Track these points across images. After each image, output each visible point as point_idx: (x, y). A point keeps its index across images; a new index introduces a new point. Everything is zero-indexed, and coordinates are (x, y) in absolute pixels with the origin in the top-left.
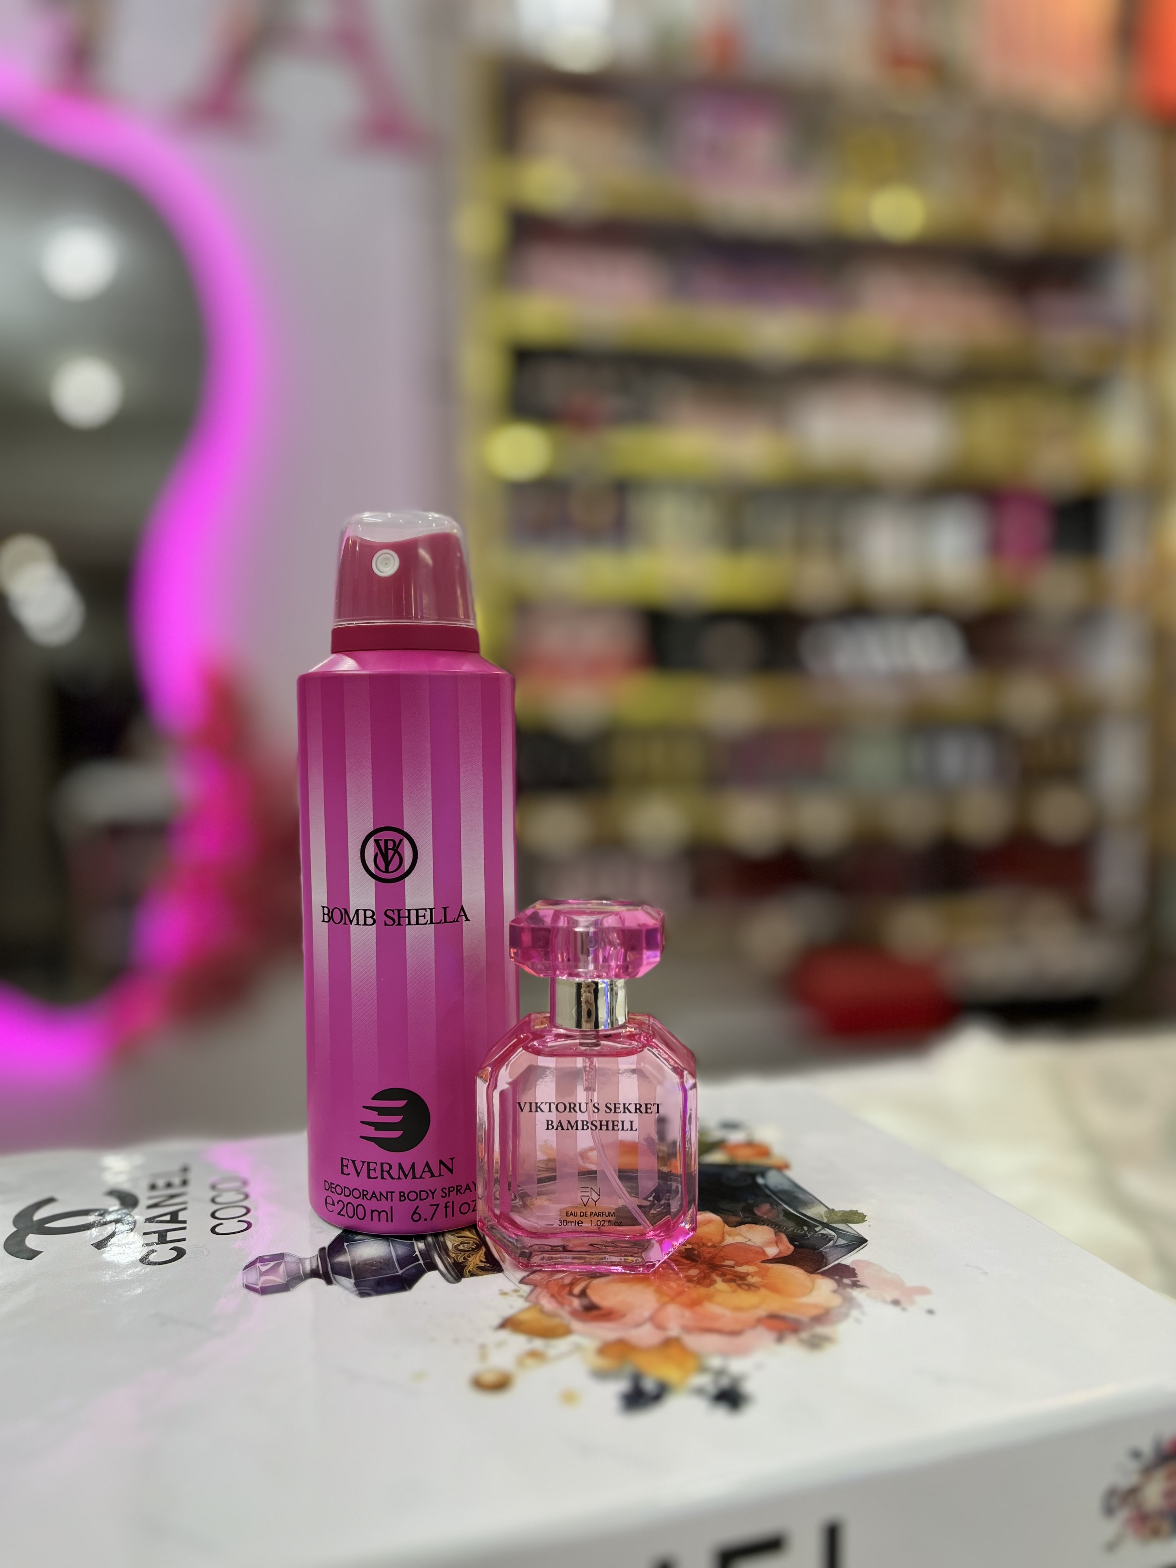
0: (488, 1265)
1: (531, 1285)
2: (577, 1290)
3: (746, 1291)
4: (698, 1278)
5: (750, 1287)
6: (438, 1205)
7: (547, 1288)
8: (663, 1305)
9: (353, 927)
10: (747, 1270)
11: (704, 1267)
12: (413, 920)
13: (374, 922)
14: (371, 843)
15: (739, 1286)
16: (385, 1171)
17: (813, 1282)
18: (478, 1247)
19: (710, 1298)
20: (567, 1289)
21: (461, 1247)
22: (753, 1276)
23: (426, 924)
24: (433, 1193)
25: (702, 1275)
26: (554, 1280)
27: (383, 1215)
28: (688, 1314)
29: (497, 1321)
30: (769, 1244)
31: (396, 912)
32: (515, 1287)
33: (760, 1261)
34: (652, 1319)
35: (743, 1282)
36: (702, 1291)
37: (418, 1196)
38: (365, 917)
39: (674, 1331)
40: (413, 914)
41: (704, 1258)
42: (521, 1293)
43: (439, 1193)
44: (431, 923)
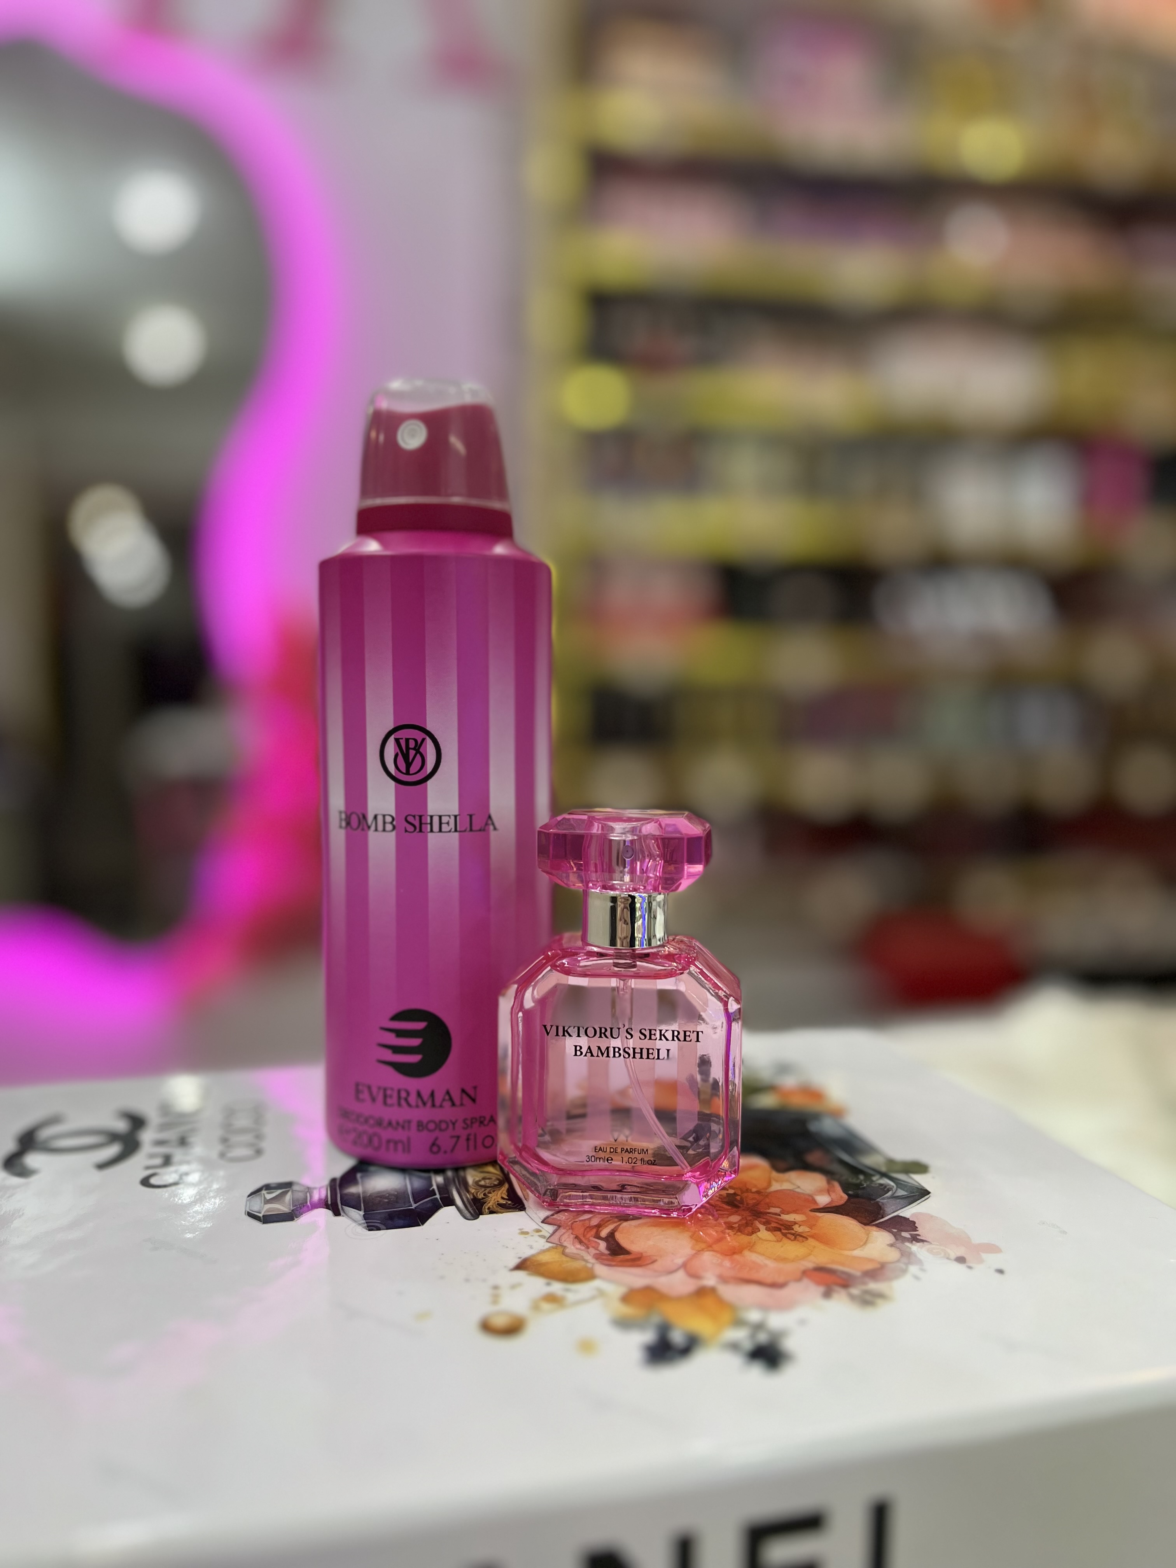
0: (510, 1202)
1: (555, 1225)
2: (604, 1233)
3: (792, 1240)
4: (739, 1225)
5: (797, 1236)
6: (458, 1137)
7: (572, 1228)
8: (699, 1252)
9: (371, 833)
10: (794, 1219)
11: (747, 1213)
12: (436, 827)
13: (394, 828)
14: (391, 743)
15: (785, 1235)
16: (402, 1098)
17: (868, 1234)
18: (501, 1184)
19: (751, 1247)
20: (595, 1230)
21: (482, 1183)
22: (800, 1226)
23: (450, 831)
24: (454, 1124)
25: (744, 1222)
26: (580, 1221)
27: (400, 1146)
28: (727, 1263)
29: (515, 1262)
30: (820, 1192)
31: (417, 818)
32: (537, 1227)
33: (810, 1209)
34: (684, 1266)
35: (790, 1231)
36: (743, 1239)
37: (438, 1125)
38: (384, 823)
39: (710, 1281)
40: (436, 820)
41: (747, 1204)
42: (543, 1233)
43: (460, 1125)
44: (456, 831)
